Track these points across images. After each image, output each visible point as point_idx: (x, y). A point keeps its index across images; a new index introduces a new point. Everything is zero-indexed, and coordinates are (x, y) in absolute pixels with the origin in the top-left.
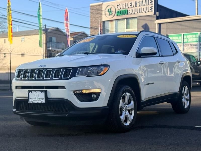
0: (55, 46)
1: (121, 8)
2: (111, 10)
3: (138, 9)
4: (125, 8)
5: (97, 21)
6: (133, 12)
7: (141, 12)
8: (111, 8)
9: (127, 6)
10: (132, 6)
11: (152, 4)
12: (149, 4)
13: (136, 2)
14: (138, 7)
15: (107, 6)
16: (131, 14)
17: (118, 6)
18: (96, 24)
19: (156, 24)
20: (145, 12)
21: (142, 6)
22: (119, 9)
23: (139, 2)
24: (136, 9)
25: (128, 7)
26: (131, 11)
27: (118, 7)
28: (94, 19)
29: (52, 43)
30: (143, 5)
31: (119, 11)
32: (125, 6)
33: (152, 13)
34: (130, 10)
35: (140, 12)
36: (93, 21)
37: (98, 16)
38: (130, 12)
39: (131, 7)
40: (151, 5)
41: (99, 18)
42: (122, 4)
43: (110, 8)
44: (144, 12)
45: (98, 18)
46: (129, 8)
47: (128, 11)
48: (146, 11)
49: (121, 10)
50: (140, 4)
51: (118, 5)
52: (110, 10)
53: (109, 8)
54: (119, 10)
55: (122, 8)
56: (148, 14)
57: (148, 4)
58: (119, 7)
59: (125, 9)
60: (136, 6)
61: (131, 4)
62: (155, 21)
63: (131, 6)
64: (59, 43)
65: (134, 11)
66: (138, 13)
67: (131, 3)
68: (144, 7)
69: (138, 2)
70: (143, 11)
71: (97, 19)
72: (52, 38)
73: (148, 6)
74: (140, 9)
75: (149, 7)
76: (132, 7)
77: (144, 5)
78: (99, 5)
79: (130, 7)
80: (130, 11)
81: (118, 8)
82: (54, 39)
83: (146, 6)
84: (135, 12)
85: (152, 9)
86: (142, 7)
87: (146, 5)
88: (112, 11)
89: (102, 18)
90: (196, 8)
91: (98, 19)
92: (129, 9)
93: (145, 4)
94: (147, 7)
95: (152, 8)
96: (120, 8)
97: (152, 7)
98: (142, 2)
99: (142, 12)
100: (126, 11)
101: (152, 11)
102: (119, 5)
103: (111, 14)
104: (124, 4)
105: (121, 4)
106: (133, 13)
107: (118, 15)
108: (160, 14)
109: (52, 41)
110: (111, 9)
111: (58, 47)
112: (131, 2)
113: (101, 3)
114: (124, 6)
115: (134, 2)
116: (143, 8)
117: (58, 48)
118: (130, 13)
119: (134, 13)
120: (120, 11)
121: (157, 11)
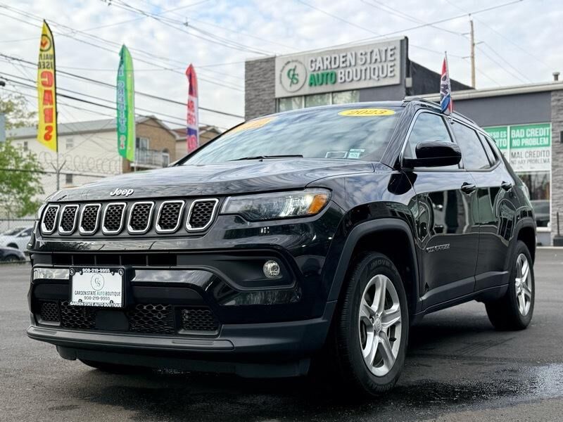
1: (319, 69)
3: (361, 71)
4: (329, 67)
5: (261, 97)
6: (349, 77)
7: (368, 77)
8: (295, 67)
9: (335, 64)
10: (348, 64)
11: (395, 59)
12: (389, 58)
13: (356, 54)
14: (361, 67)
15: (286, 62)
16: (345, 81)
17: (312, 61)
20: (378, 77)
21: (371, 62)
22: (315, 71)
24: (356, 71)
25: (337, 66)
26: (345, 75)
27: (313, 65)
28: (254, 93)
30: (373, 61)
31: (314, 76)
32: (330, 63)
33: (397, 80)
34: (341, 73)
35: (365, 79)
36: (252, 99)
37: (265, 86)
38: (341, 78)
39: (344, 65)
40: (392, 61)
41: (267, 92)
42: (322, 59)
43: (293, 68)
44: (375, 77)
45: (264, 90)
47: (336, 75)
48: (380, 74)
49: (319, 72)
50: (366, 58)
51: (314, 60)
52: (292, 73)
54: (315, 73)
55: (321, 68)
56: (384, 82)
57: (386, 60)
58: (316, 65)
59: (329, 71)
60: (356, 64)
61: (344, 59)
63: (344, 62)
65: (352, 75)
66: (360, 80)
67: (344, 57)
68: (375, 66)
69: (361, 54)
70: (372, 76)
71: (260, 93)
73: (385, 64)
74: (366, 70)
75: (389, 67)
76: (346, 67)
77: (376, 61)
79: (342, 65)
80: (342, 76)
81: (313, 69)
83: (380, 65)
84: (355, 78)
85: (394, 70)
86: (371, 65)
87: (381, 61)
89: (274, 90)
91: (263, 92)
92: (339, 71)
93: (379, 60)
94: (383, 67)
95: (395, 68)
96: (317, 69)
97: (395, 65)
98: (372, 53)
99: (370, 78)
100: (331, 75)
101: (395, 76)
102: (316, 61)
103: (295, 81)
104: (327, 59)
105: (319, 59)
106: (350, 79)
107: (313, 84)
108: (414, 83)
110: (294, 70)
112: (344, 54)
114: (327, 63)
115: (352, 54)
116: (374, 69)
118: (342, 80)
119: (352, 81)
120: (318, 75)
121: (408, 76)
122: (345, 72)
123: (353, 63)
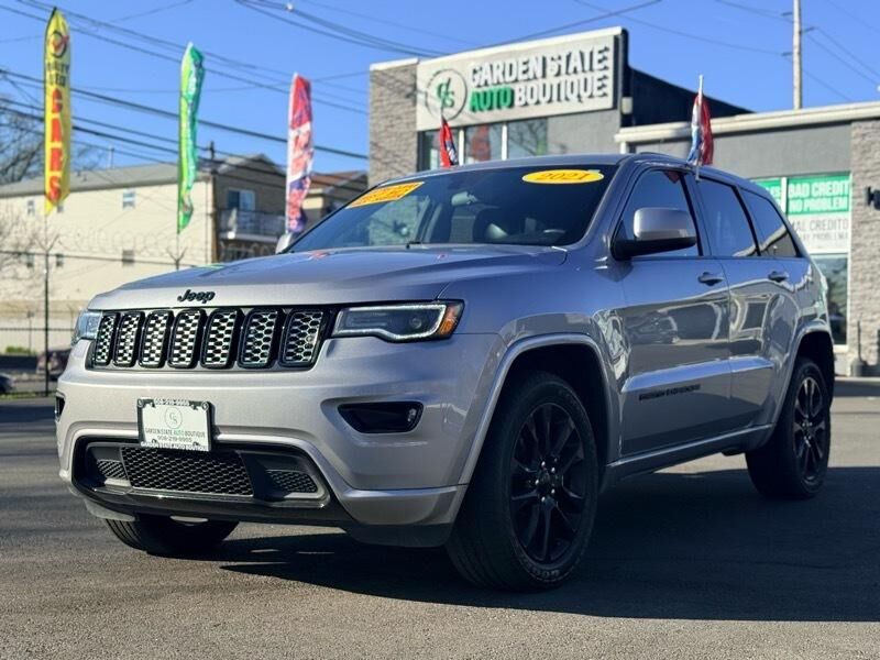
0: (253, 225)
1: (486, 84)
2: (450, 89)
3: (552, 87)
4: (501, 80)
5: (395, 129)
6: (532, 96)
7: (562, 97)
8: (449, 80)
9: (511, 74)
10: (531, 75)
11: (606, 68)
12: (596, 66)
13: (544, 59)
14: (551, 80)
15: (434, 72)
16: (526, 104)
17: (475, 72)
18: (390, 142)
19: (619, 144)
20: (579, 96)
21: (567, 73)
22: (479, 86)
23: (556, 57)
24: (544, 86)
25: (513, 78)
26: (526, 94)
27: (477, 76)
28: (384, 123)
29: (242, 213)
30: (571, 70)
31: (478, 95)
32: (504, 73)
33: (608, 102)
34: (520, 90)
35: (559, 99)
36: (380, 132)
37: (401, 112)
38: (520, 99)
39: (525, 77)
40: (601, 70)
41: (405, 121)
42: (491, 67)
43: (445, 81)
44: (573, 97)
45: (399, 118)
46: (516, 81)
47: (513, 92)
48: (582, 92)
49: (485, 89)
50: (560, 67)
51: (477, 68)
52: (444, 89)
53: (441, 79)
54: (480, 90)
55: (489, 82)
56: (589, 105)
57: (591, 69)
58: (480, 77)
59: (502, 87)
60: (544, 76)
61: (524, 68)
62: (618, 132)
63: (525, 72)
64: (265, 213)
65: (538, 94)
66: (550, 101)
67: (525, 63)
68: (573, 78)
69: (553, 59)
70: (569, 96)
71: (394, 123)
72: (238, 194)
73: (589, 75)
74: (559, 86)
75: (595, 80)
76: (529, 80)
77: (575, 71)
78: (405, 69)
79: (521, 77)
80: (522, 94)
81: (476, 84)
82: (248, 197)
83: (581, 76)
84: (541, 99)
85: (604, 86)
86: (567, 77)
87: (583, 71)
88: (453, 93)
89: (415, 118)
90: (796, 83)
91: (398, 121)
92: (516, 87)
93: (579, 69)
94: (586, 80)
95: (605, 82)
96: (482, 83)
97: (605, 77)
98: (568, 57)
99: (567, 99)
100: (505, 93)
101: (605, 95)
102: (481, 69)
103: (448, 102)
104: (498, 67)
105: (486, 67)
106: (535, 100)
107: (477, 108)
108: (635, 106)
109: (241, 207)
110: (448, 85)
111: (262, 227)
112: (525, 59)
113: (414, 60)
114: (498, 73)
115: (537, 59)
116: (572, 84)
117: (262, 231)
118: (523, 102)
119: (538, 103)
120: (485, 94)
121: (626, 94)
122: (526, 88)
123: (539, 74)
